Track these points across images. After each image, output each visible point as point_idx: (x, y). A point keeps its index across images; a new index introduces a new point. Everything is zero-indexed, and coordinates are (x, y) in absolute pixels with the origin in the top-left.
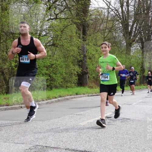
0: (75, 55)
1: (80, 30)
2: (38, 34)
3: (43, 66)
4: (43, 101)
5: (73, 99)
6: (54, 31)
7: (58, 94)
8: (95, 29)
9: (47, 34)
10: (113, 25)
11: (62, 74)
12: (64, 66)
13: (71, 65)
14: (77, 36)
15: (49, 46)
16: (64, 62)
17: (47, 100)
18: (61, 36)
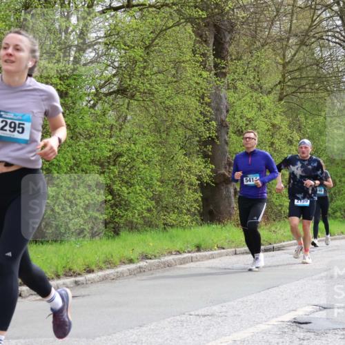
0: (191, 122)
1: (206, 41)
2: (72, 59)
3: (89, 160)
4: (90, 271)
5: (187, 265)
6: (123, 46)
7: (139, 250)
8: (254, 37)
9: (99, 57)
10: (313, 21)
11: (149, 186)
12: (157, 158)
13: (180, 156)
14: (197, 62)
15: (106, 95)
16: (156, 144)
17: (101, 269)
18: (146, 61)
